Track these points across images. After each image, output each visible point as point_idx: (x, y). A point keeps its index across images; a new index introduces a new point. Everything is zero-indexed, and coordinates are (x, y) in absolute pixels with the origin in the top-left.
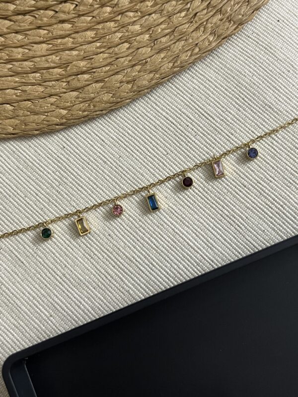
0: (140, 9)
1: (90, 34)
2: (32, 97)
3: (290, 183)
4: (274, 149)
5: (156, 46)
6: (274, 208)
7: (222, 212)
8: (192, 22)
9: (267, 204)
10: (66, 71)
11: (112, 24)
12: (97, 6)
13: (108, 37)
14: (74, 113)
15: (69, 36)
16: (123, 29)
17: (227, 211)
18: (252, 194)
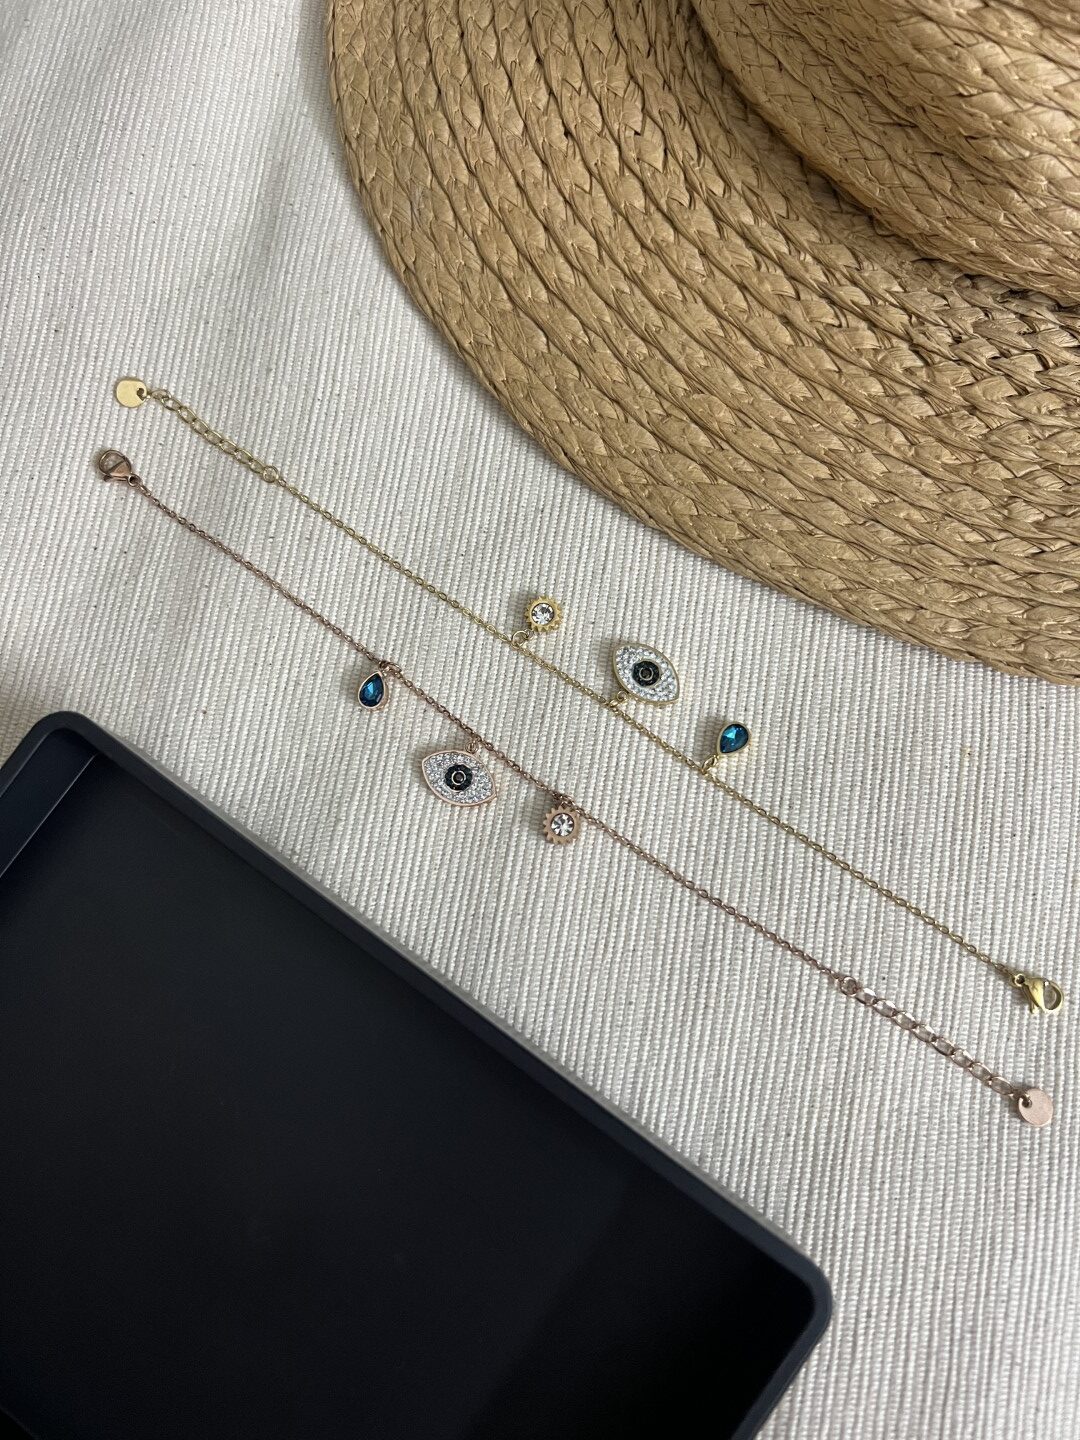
3: (768, 993)
4: (818, 913)
5: (861, 530)
7: (615, 893)
9: (689, 973)
13: (816, 425)
14: (610, 469)
15: (766, 352)
16: (854, 443)
17: (623, 901)
18: (692, 929)
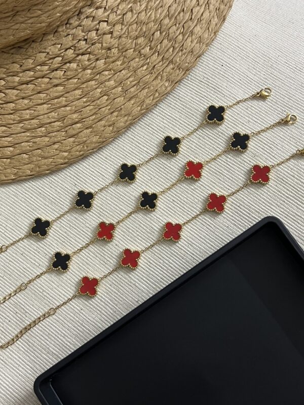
0: (112, 68)
1: (78, 92)
2: (41, 146)
6: (233, 209)
8: (152, 73)
10: (63, 123)
11: (93, 83)
12: (81, 70)
